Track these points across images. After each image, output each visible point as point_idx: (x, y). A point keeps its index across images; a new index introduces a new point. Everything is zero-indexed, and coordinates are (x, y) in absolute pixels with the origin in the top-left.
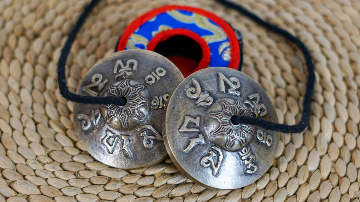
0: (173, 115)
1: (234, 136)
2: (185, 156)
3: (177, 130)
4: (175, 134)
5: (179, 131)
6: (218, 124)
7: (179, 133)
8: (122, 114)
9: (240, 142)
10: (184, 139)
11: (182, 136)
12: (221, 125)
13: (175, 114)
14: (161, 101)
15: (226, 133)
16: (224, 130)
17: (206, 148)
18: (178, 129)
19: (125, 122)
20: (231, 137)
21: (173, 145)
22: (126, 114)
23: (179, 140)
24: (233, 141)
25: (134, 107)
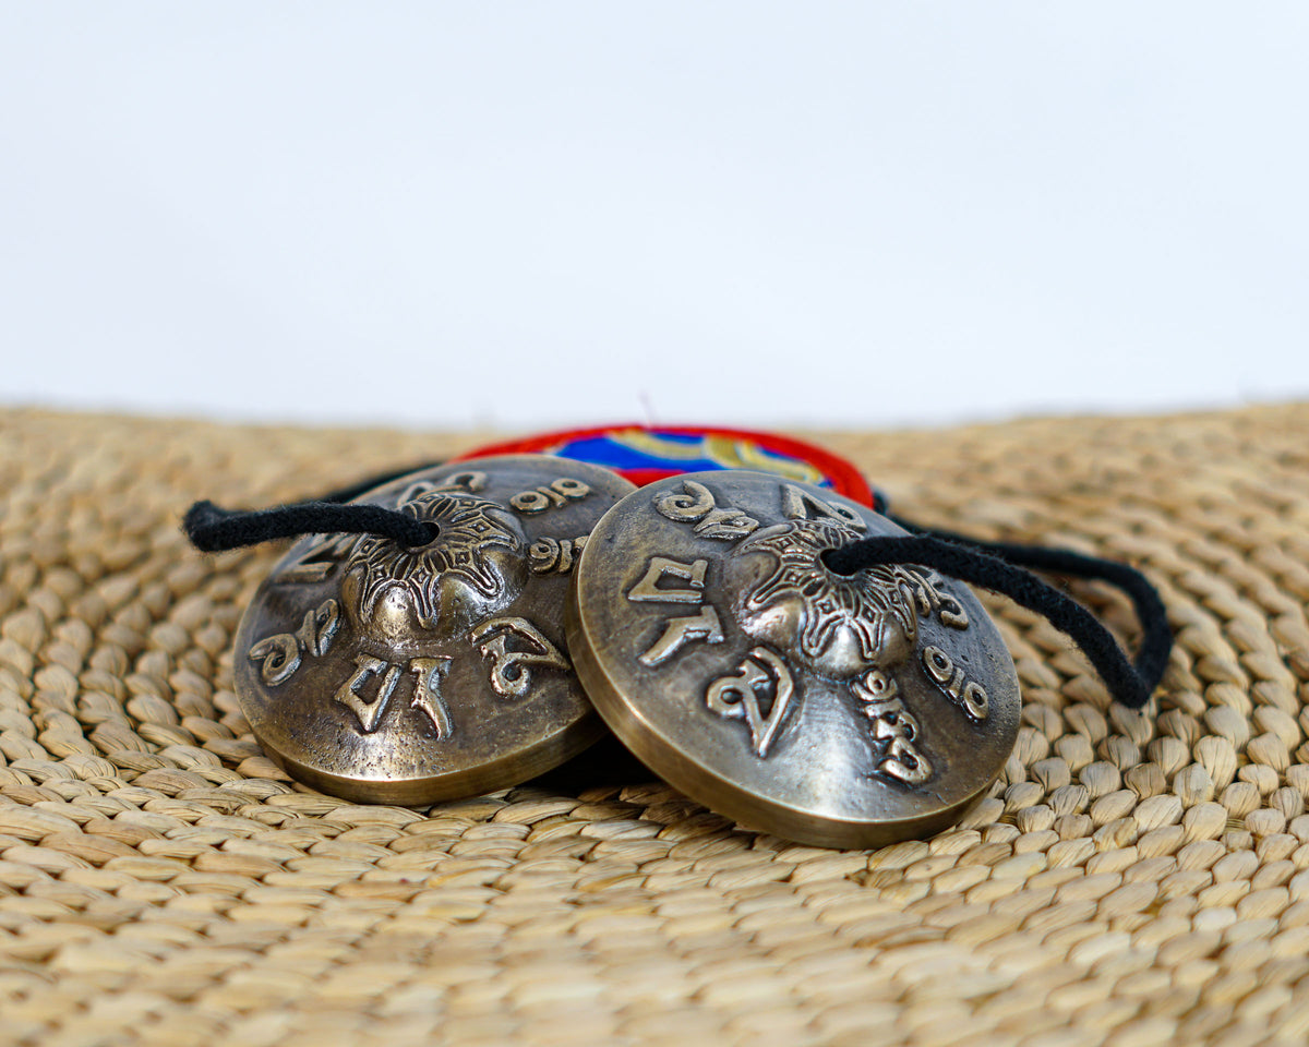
0: (608, 558)
1: (831, 605)
2: (645, 676)
3: (620, 595)
4: (614, 606)
5: (629, 601)
6: (774, 565)
7: (626, 603)
8: (418, 569)
9: (855, 633)
10: (646, 622)
11: (638, 611)
12: (783, 565)
13: (616, 555)
14: (564, 550)
15: (801, 591)
16: (796, 581)
17: (727, 653)
18: (623, 591)
19: (427, 598)
20: (822, 606)
21: (603, 639)
22: (433, 567)
23: (625, 625)
24: (827, 624)
25: (464, 544)
